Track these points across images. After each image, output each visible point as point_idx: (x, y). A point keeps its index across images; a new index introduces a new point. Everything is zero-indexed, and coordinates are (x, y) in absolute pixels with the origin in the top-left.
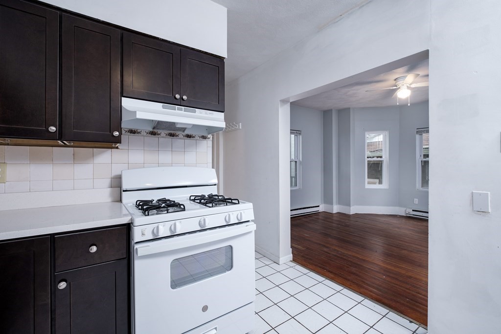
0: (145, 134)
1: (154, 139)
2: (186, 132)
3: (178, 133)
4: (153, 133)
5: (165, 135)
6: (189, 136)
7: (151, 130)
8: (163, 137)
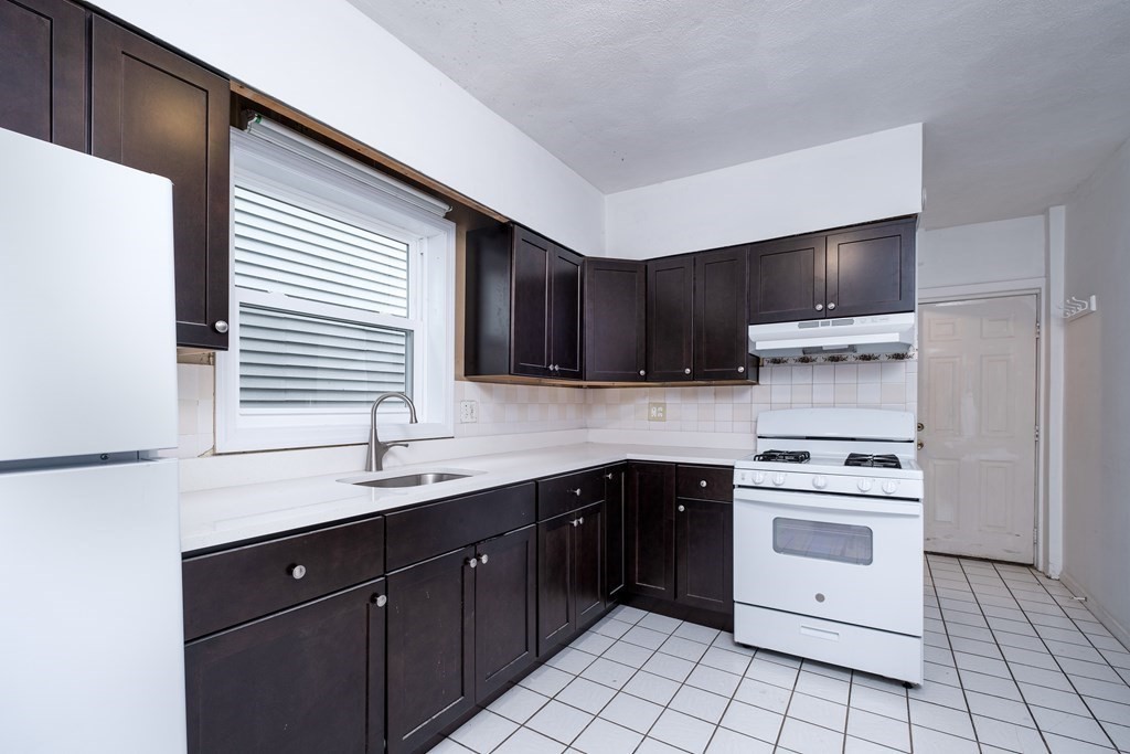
0: (793, 362)
1: (807, 367)
2: (861, 352)
3: (844, 355)
4: (804, 360)
5: (822, 361)
6: (866, 358)
7: (802, 355)
8: (820, 364)
